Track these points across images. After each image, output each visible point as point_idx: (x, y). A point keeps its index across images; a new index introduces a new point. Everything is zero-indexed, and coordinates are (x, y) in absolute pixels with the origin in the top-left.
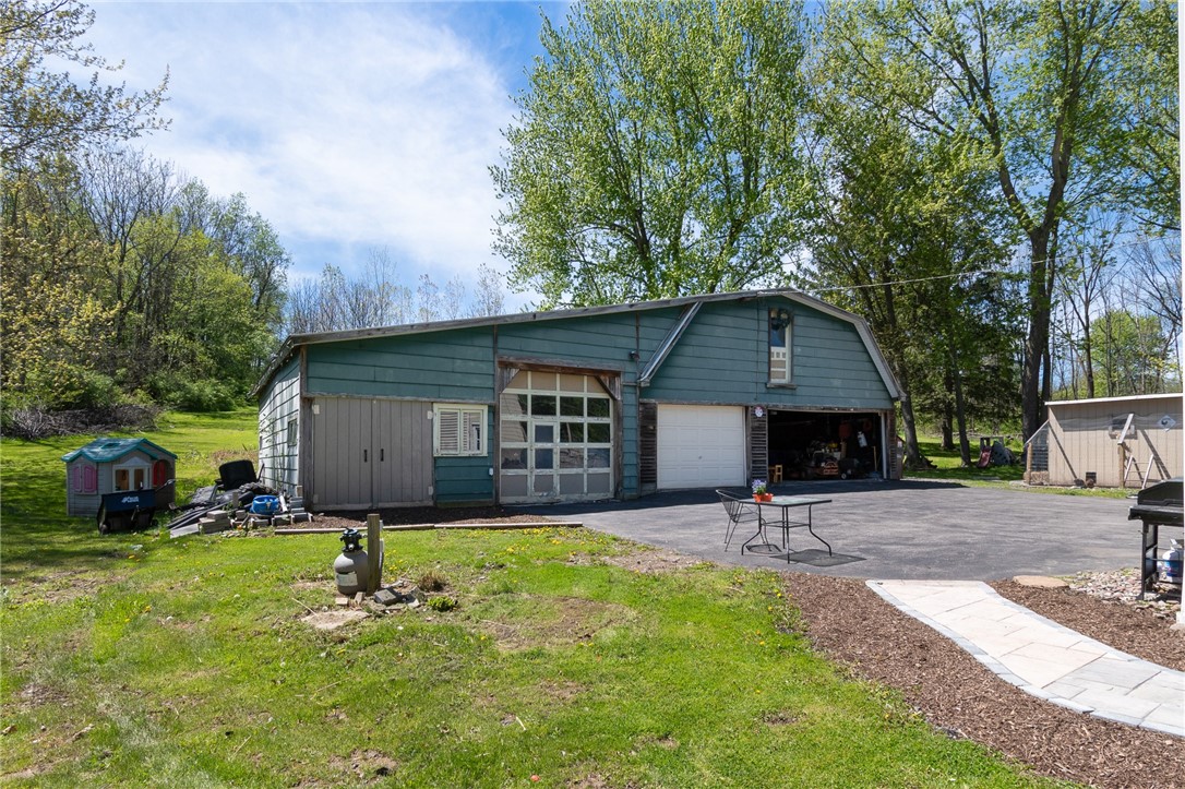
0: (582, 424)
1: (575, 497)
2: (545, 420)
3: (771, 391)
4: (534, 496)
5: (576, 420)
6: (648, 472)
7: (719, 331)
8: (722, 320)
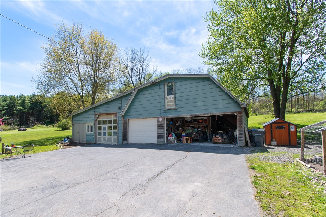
0: (112, 126)
1: (110, 143)
2: (105, 126)
3: (166, 111)
4: (103, 142)
5: (111, 125)
6: (125, 137)
7: (145, 96)
8: (146, 92)
